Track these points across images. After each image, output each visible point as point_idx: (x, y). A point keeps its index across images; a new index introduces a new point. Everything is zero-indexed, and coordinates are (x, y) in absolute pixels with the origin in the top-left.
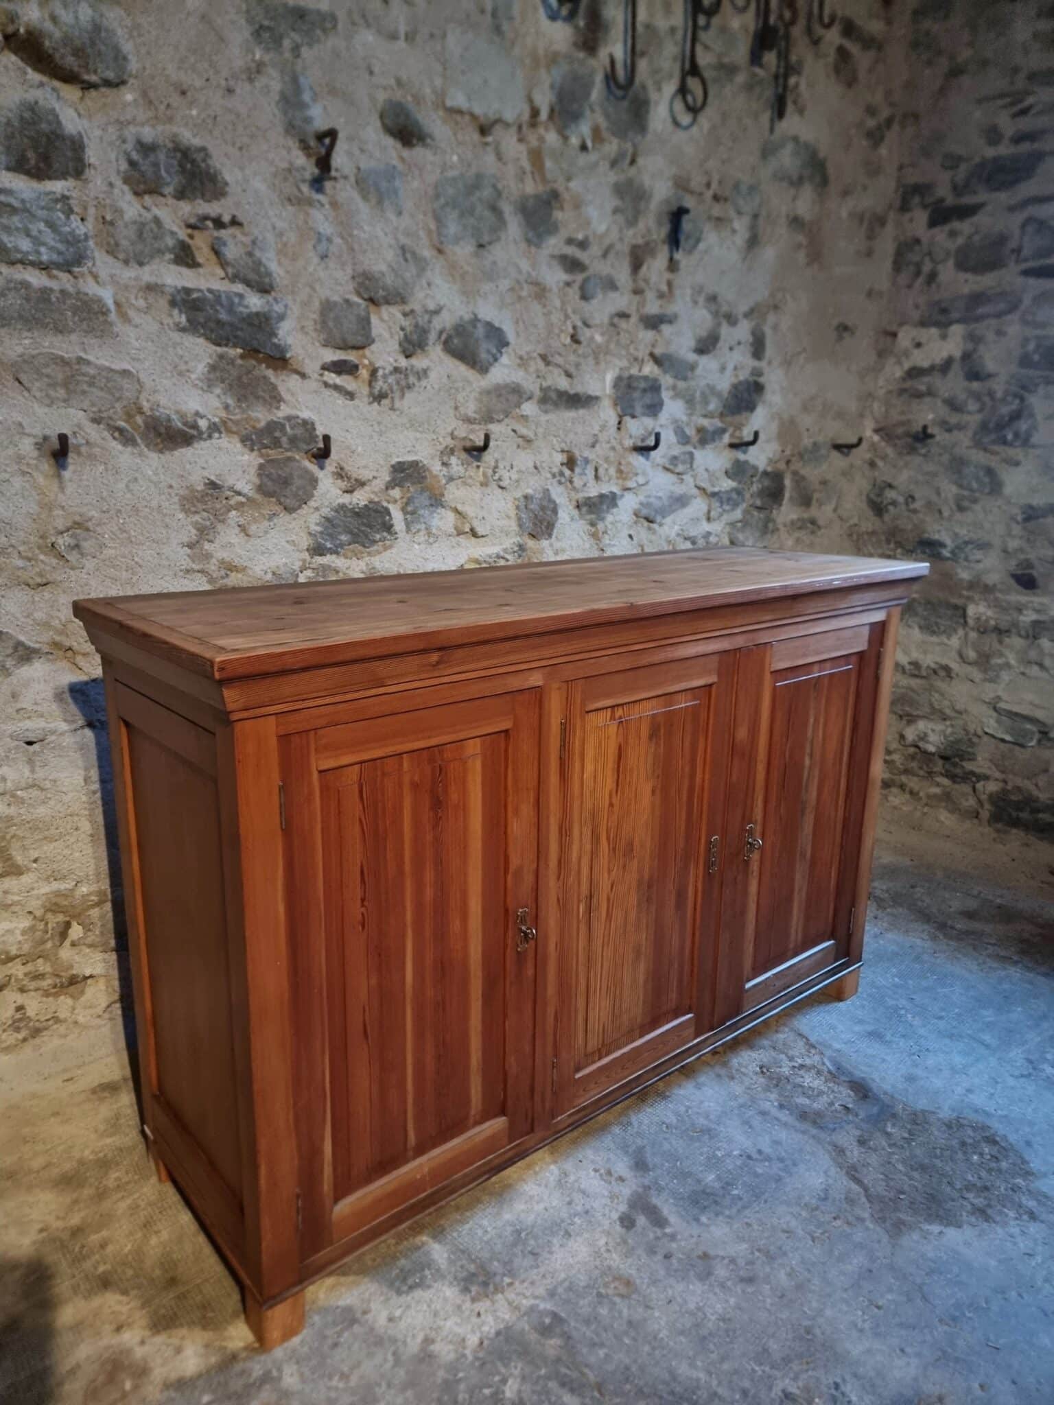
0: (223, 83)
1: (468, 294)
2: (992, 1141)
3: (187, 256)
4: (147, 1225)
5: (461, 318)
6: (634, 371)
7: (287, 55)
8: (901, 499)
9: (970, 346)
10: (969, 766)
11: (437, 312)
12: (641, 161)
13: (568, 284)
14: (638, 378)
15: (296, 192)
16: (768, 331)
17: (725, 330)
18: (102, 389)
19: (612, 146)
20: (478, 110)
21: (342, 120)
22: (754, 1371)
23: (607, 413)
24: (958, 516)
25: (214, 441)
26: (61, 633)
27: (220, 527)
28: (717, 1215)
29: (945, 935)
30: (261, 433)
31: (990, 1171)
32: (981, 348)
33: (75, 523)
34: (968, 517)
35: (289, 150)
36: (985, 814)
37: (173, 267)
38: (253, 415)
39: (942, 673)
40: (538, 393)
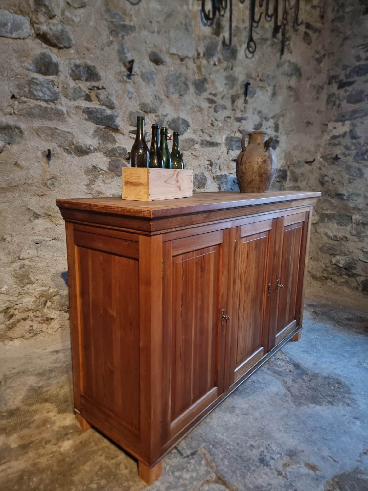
0: (100, 47)
1: (176, 110)
2: (339, 383)
3: (89, 98)
4: (61, 387)
5: (174, 118)
6: (233, 135)
7: (120, 38)
8: (330, 180)
9: (352, 128)
10: (354, 271)
11: (166, 115)
12: (234, 69)
13: (210, 107)
14: (234, 138)
15: (122, 79)
16: (280, 123)
17: (264, 122)
18: (62, 137)
19: (225, 64)
20: (180, 54)
21: (137, 58)
22: (242, 438)
23: (223, 148)
24: (349, 185)
25: (95, 154)
26: (47, 210)
27: (96, 180)
28: (240, 396)
29: (338, 325)
30: (109, 151)
31: (336, 392)
32: (356, 128)
33: (53, 177)
34: (353, 185)
35: (120, 66)
36: (360, 289)
37: (85, 101)
38: (107, 146)
39: (345, 239)
40: (200, 142)
